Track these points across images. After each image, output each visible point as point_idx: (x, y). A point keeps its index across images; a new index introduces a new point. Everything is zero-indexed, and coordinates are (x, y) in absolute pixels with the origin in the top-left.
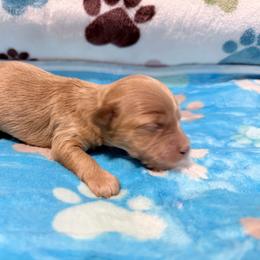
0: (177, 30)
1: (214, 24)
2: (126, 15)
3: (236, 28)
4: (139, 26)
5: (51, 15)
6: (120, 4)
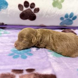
0: (46, 15)
1: (56, 13)
3: (63, 13)
4: (35, 14)
6: (29, 7)
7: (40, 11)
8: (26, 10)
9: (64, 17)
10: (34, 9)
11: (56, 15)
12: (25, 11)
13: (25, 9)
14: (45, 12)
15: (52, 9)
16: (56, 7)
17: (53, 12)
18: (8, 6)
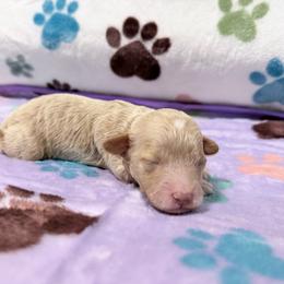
1: (232, 54)
3: (258, 57)
4: (157, 57)
6: (138, 37)
7: (171, 49)
8: (129, 46)
9: (263, 70)
10: (154, 40)
11: (232, 61)
12: (125, 48)
13: (125, 41)
15: (217, 41)
16: (231, 33)
17: (218, 52)
18: (80, 34)
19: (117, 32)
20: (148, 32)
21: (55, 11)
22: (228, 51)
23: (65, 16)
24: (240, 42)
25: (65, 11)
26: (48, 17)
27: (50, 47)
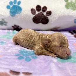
2: (43, 14)
5: (23, 15)
6: (41, 11)
7: (52, 14)
10: (46, 12)
12: (37, 15)
13: (37, 13)
14: (58, 14)
15: (65, 11)
16: (69, 8)
18: (22, 11)
19: (34, 10)
20: (44, 9)
21: (13, 4)
22: (69, 13)
23: (17, 6)
24: (72, 11)
25: (17, 4)
26: (11, 6)
27: (12, 16)
